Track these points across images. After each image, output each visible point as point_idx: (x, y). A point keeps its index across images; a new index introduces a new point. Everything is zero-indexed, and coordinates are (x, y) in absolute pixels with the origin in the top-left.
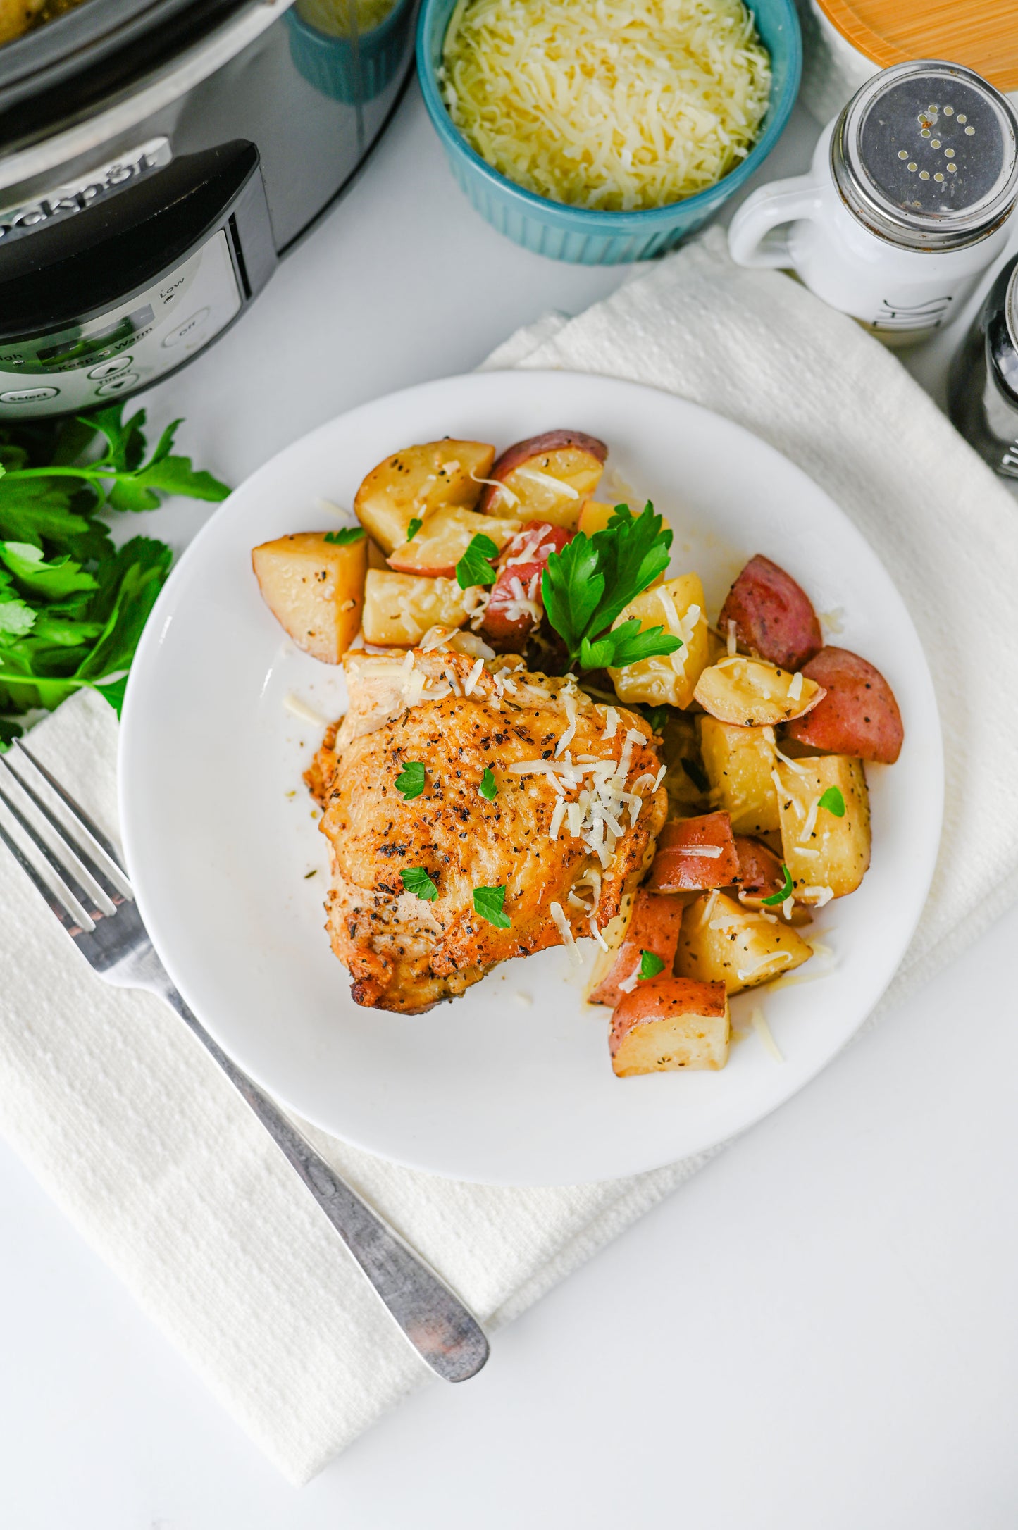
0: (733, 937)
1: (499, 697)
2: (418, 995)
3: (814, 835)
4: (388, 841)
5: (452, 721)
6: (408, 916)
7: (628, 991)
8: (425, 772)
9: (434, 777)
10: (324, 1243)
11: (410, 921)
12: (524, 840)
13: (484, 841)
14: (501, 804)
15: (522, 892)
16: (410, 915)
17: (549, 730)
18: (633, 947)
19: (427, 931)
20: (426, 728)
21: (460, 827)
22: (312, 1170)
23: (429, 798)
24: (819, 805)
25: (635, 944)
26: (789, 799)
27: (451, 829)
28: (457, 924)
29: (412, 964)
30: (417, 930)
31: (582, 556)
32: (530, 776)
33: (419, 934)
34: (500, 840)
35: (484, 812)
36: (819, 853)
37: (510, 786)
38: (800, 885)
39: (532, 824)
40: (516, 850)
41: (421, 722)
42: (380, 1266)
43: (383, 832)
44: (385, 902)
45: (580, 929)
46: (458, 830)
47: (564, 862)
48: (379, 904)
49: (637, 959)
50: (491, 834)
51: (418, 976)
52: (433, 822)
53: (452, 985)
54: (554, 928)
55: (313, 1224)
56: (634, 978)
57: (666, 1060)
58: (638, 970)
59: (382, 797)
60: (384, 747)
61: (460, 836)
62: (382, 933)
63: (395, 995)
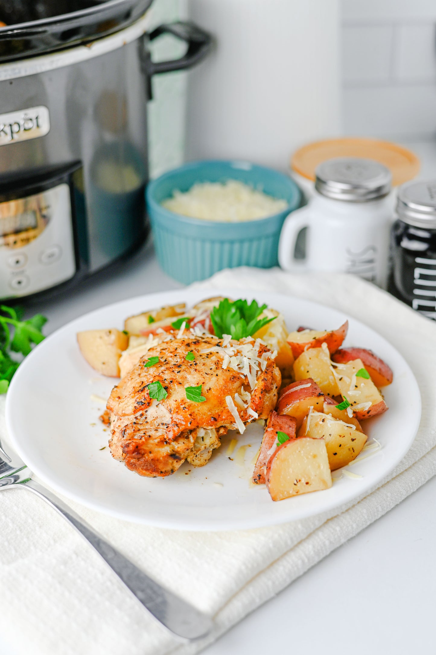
0: (323, 421)
1: (193, 335)
2: (159, 452)
3: (356, 386)
4: (141, 388)
5: (172, 344)
6: (152, 418)
7: (272, 454)
8: (159, 360)
9: (163, 360)
10: (109, 584)
11: (154, 420)
12: (209, 372)
13: (190, 373)
14: (198, 362)
15: (210, 389)
16: (153, 417)
17: (219, 341)
18: (273, 431)
19: (163, 424)
20: (159, 349)
21: (177, 370)
22: (101, 545)
23: (162, 366)
24: (357, 376)
25: (273, 429)
26: (340, 377)
27: (173, 371)
28: (178, 408)
29: (155, 439)
30: (157, 425)
31: (229, 310)
32: (211, 353)
33: (159, 427)
34: (197, 371)
35: (189, 364)
36: (360, 392)
37: (201, 357)
38: (354, 405)
39: (214, 367)
40: (206, 374)
41: (156, 349)
42: (143, 591)
43: (139, 386)
44: (140, 416)
45: (242, 416)
46: (176, 371)
47: (230, 379)
48: (137, 418)
49: (275, 437)
50: (192, 370)
51: (158, 442)
52: (164, 372)
53: (176, 447)
54: (229, 412)
55: (102, 574)
56: (275, 446)
57: (298, 481)
58: (276, 441)
59: (138, 377)
60: (139, 364)
61: (178, 372)
62: (139, 430)
63: (146, 449)
